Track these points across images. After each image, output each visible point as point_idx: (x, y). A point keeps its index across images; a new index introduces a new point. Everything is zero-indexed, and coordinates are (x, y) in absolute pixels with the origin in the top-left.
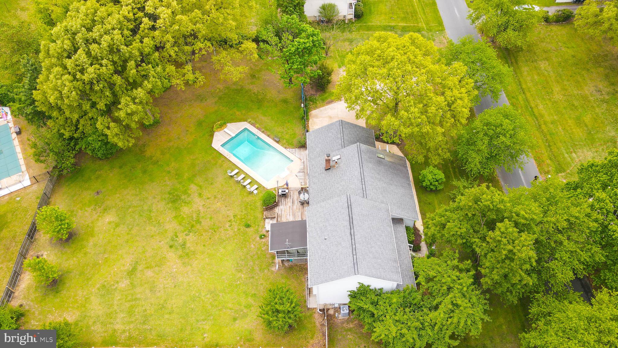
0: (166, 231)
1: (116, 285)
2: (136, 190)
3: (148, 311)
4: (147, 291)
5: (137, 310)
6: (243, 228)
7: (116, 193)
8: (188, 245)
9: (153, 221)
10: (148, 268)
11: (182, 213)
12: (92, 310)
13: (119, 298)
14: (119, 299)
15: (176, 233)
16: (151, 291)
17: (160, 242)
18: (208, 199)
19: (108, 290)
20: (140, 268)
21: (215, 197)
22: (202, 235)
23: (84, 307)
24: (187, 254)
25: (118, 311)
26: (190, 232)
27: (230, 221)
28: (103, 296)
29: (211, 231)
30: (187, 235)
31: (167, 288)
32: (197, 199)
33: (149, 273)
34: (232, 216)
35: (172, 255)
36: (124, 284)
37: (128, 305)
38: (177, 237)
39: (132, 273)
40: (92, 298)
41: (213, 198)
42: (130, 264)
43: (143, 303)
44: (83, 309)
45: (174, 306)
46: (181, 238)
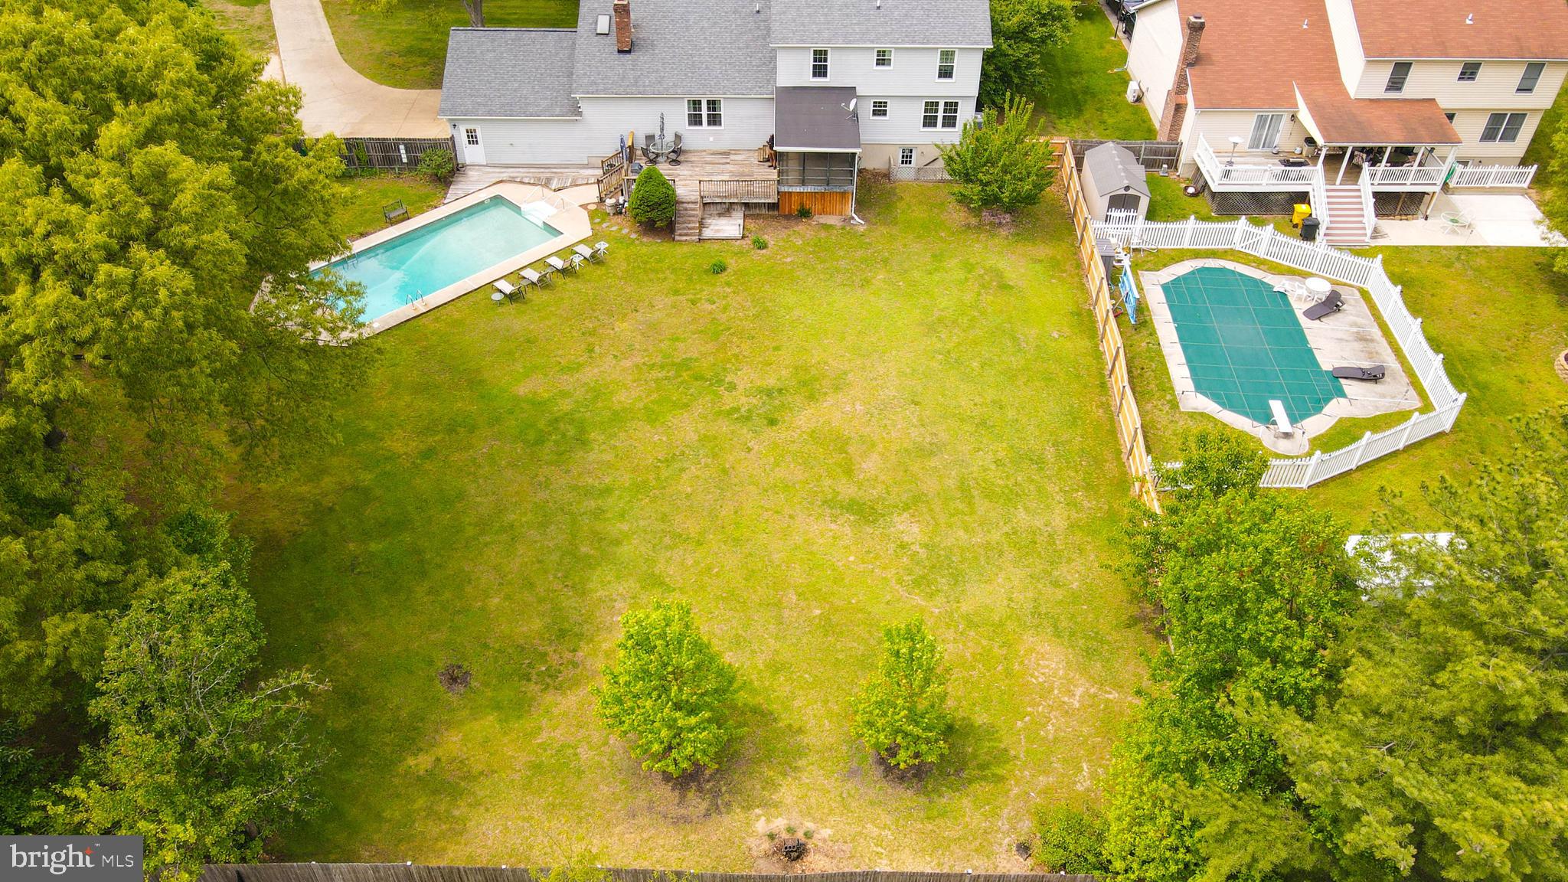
0: (704, 439)
1: (916, 548)
2: (486, 545)
3: (1001, 455)
4: (934, 462)
5: (1001, 482)
6: (723, 277)
7: (483, 609)
8: (771, 381)
9: (658, 479)
10: (849, 472)
11: (641, 405)
12: (1010, 599)
13: (961, 533)
14: (966, 531)
15: (720, 412)
16: (932, 454)
17: (749, 450)
18: (592, 351)
19: (933, 567)
20: (847, 490)
21: (593, 333)
22: (736, 356)
23: (1001, 624)
24: (805, 384)
25: (1007, 529)
26: (720, 382)
27: (694, 302)
28: (956, 578)
29: (723, 338)
30: (732, 387)
31: (921, 420)
32: (589, 375)
33: (871, 465)
34: (674, 298)
35: (805, 418)
36: (910, 529)
37: (982, 506)
38: (738, 410)
39: (865, 512)
40: (966, 607)
41: (591, 340)
42: (832, 522)
43: (975, 469)
44: (1010, 626)
45: (977, 399)
46: (744, 400)
